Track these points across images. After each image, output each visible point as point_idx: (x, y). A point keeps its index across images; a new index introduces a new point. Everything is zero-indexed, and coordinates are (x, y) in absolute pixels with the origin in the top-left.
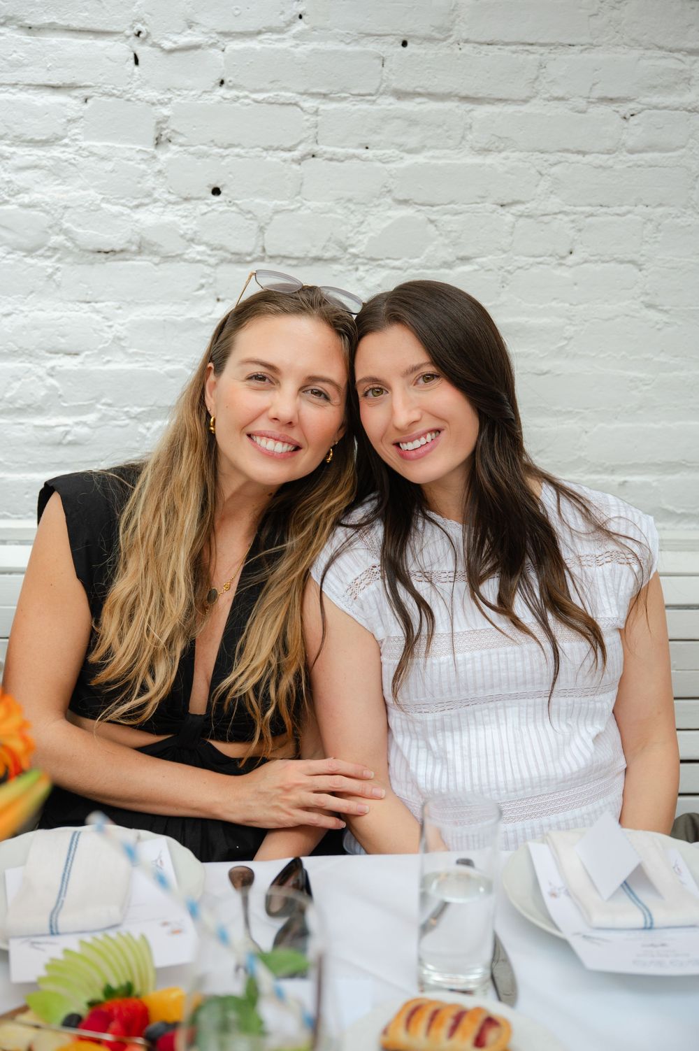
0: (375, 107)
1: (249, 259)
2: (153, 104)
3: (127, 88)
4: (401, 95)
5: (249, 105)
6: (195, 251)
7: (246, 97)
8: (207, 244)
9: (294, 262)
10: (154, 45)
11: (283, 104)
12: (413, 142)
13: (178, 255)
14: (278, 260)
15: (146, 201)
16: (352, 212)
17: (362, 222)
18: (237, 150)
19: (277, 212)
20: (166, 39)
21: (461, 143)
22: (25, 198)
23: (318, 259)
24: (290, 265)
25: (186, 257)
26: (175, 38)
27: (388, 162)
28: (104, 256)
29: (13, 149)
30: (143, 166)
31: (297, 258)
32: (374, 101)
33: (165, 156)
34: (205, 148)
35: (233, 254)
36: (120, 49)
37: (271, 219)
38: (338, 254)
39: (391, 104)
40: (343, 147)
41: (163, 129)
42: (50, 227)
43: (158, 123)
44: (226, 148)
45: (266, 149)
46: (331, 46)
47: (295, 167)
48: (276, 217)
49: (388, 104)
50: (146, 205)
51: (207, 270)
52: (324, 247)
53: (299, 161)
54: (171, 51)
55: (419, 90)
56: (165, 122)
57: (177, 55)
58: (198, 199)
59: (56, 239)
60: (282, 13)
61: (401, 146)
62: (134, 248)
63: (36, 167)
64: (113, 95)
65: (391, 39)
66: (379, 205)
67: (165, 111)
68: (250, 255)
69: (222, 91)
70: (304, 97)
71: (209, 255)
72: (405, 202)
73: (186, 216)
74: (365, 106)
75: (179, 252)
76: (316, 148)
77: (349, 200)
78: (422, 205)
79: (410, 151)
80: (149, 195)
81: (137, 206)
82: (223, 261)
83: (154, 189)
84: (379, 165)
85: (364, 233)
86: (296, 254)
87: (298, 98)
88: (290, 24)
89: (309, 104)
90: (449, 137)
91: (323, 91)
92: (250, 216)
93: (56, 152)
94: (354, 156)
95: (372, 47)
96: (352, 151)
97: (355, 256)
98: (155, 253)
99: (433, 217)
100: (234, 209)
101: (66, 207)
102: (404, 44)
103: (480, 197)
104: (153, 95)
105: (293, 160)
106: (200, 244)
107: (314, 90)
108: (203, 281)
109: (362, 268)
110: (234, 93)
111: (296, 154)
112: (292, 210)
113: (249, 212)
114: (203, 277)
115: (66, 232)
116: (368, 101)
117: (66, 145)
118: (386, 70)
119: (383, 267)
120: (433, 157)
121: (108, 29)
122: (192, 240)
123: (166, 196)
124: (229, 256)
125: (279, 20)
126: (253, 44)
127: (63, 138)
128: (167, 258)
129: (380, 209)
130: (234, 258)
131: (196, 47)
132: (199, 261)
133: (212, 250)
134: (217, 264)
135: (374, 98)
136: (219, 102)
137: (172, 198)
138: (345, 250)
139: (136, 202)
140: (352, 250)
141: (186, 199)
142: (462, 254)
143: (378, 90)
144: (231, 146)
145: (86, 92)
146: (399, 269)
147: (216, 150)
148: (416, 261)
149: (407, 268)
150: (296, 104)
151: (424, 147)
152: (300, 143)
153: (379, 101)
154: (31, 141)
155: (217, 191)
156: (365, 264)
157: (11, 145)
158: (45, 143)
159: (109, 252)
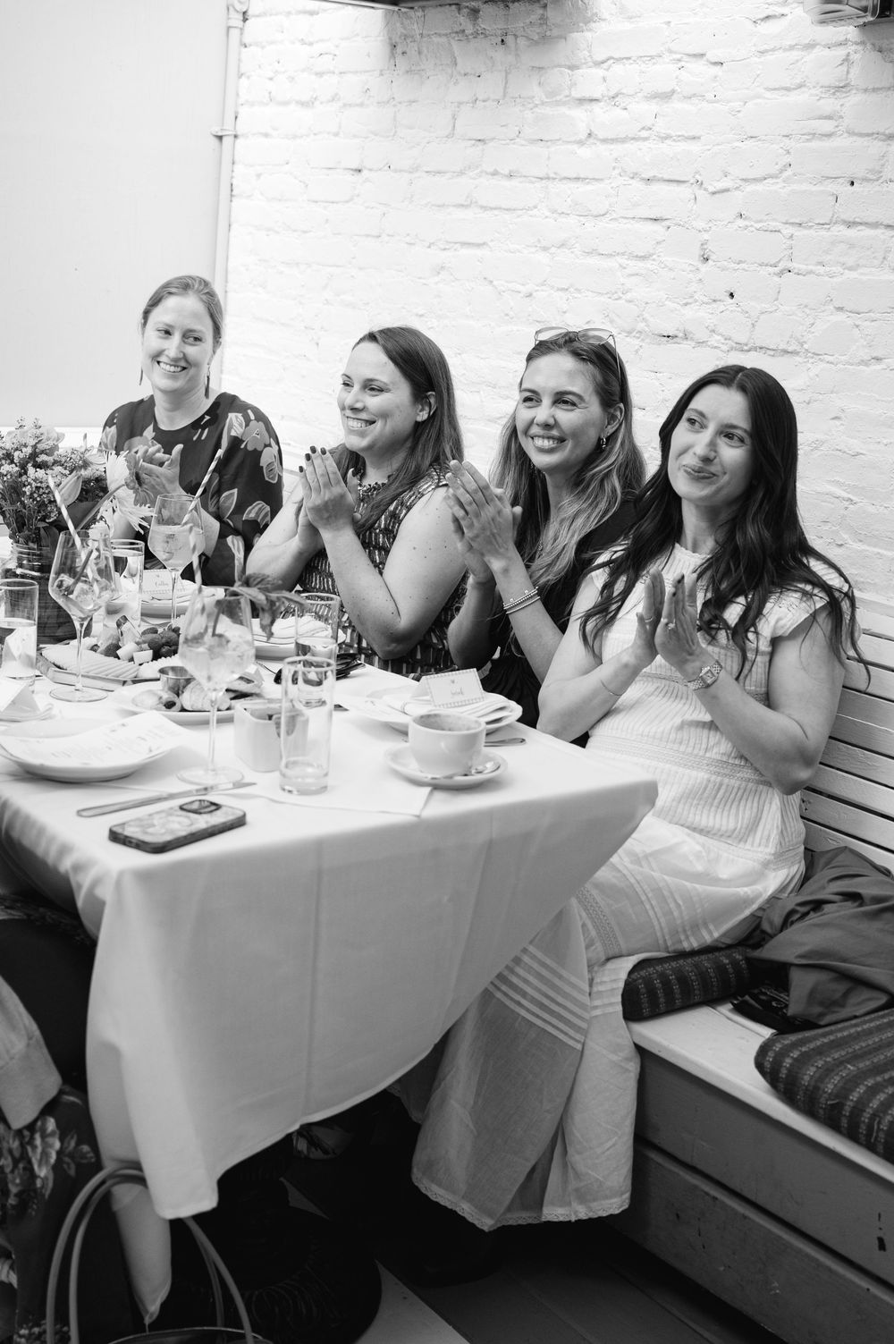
0: (829, 233)
1: (746, 348)
2: (700, 231)
3: (687, 220)
4: (850, 224)
5: (752, 232)
6: (715, 340)
7: (751, 226)
8: (723, 336)
9: (772, 353)
10: (706, 190)
11: (771, 231)
12: (851, 262)
13: (703, 342)
14: (763, 350)
15: (690, 301)
16: (808, 315)
17: (813, 324)
18: (743, 265)
19: (762, 313)
20: (711, 185)
21: (883, 262)
22: (629, 296)
23: (786, 352)
24: (770, 355)
25: (709, 343)
26: (716, 184)
27: (833, 277)
28: (666, 339)
29: (626, 262)
30: (691, 275)
31: (773, 350)
32: (829, 229)
33: (704, 268)
34: (725, 263)
35: (736, 343)
36: (684, 192)
37: (758, 318)
38: (798, 348)
39: (839, 231)
40: (807, 265)
41: (705, 249)
42: (639, 316)
43: (702, 245)
44: (738, 264)
45: (761, 265)
46: (804, 187)
47: (776, 279)
48: (762, 317)
50: (690, 304)
51: (721, 354)
52: (788, 342)
53: (780, 274)
54: (714, 193)
55: (857, 220)
56: (706, 244)
57: (717, 195)
58: (720, 301)
59: (641, 326)
60: (777, 164)
61: (843, 264)
62: (681, 335)
63: (637, 274)
64: (680, 225)
65: (840, 180)
66: (825, 311)
67: (706, 236)
68: (745, 344)
69: (741, 223)
70: (787, 226)
71: (723, 344)
72: (840, 309)
73: (712, 313)
74: (823, 233)
75: (705, 340)
76: (789, 265)
77: (806, 306)
78: (851, 312)
79: (850, 269)
80: (692, 297)
81: (686, 304)
82: (730, 348)
83: (695, 292)
84: (826, 278)
85: (813, 333)
86: (772, 347)
87: (780, 227)
88: (781, 171)
89: (788, 230)
90: (874, 258)
91: (797, 221)
92: (747, 315)
93: (649, 264)
94: (811, 272)
95: (831, 187)
96: (811, 267)
97: (807, 350)
98: (692, 339)
99: (857, 323)
100: (739, 309)
101: (647, 303)
102: (852, 183)
103: (890, 308)
104: (701, 224)
105: (774, 274)
106: (719, 334)
107: (791, 221)
109: (811, 361)
110: (747, 223)
111: (777, 270)
112: (771, 312)
113: (747, 312)
114: (717, 359)
115: (645, 321)
116: (826, 229)
117: (654, 260)
118: (837, 204)
119: (822, 361)
120: (862, 274)
121: (682, 179)
122: (713, 331)
123: (702, 298)
124: (735, 345)
125: (774, 170)
126: (759, 187)
127: (651, 255)
128: (698, 344)
129: (825, 314)
130: (738, 347)
131: (727, 190)
132: (716, 347)
133: (726, 339)
134: (728, 351)
135: (828, 226)
136: (737, 230)
137: (706, 300)
138: (802, 345)
139: (684, 301)
140: (806, 346)
141: (714, 301)
142: (874, 355)
143: (831, 220)
144: (740, 262)
145: (667, 223)
146: (832, 363)
147: (733, 265)
148: (843, 358)
149: (837, 364)
150: (779, 231)
151: (858, 265)
152: (780, 261)
153: (832, 229)
154: (637, 256)
155: (732, 295)
156: (812, 358)
157: (627, 259)
158: (643, 258)
159: (668, 337)
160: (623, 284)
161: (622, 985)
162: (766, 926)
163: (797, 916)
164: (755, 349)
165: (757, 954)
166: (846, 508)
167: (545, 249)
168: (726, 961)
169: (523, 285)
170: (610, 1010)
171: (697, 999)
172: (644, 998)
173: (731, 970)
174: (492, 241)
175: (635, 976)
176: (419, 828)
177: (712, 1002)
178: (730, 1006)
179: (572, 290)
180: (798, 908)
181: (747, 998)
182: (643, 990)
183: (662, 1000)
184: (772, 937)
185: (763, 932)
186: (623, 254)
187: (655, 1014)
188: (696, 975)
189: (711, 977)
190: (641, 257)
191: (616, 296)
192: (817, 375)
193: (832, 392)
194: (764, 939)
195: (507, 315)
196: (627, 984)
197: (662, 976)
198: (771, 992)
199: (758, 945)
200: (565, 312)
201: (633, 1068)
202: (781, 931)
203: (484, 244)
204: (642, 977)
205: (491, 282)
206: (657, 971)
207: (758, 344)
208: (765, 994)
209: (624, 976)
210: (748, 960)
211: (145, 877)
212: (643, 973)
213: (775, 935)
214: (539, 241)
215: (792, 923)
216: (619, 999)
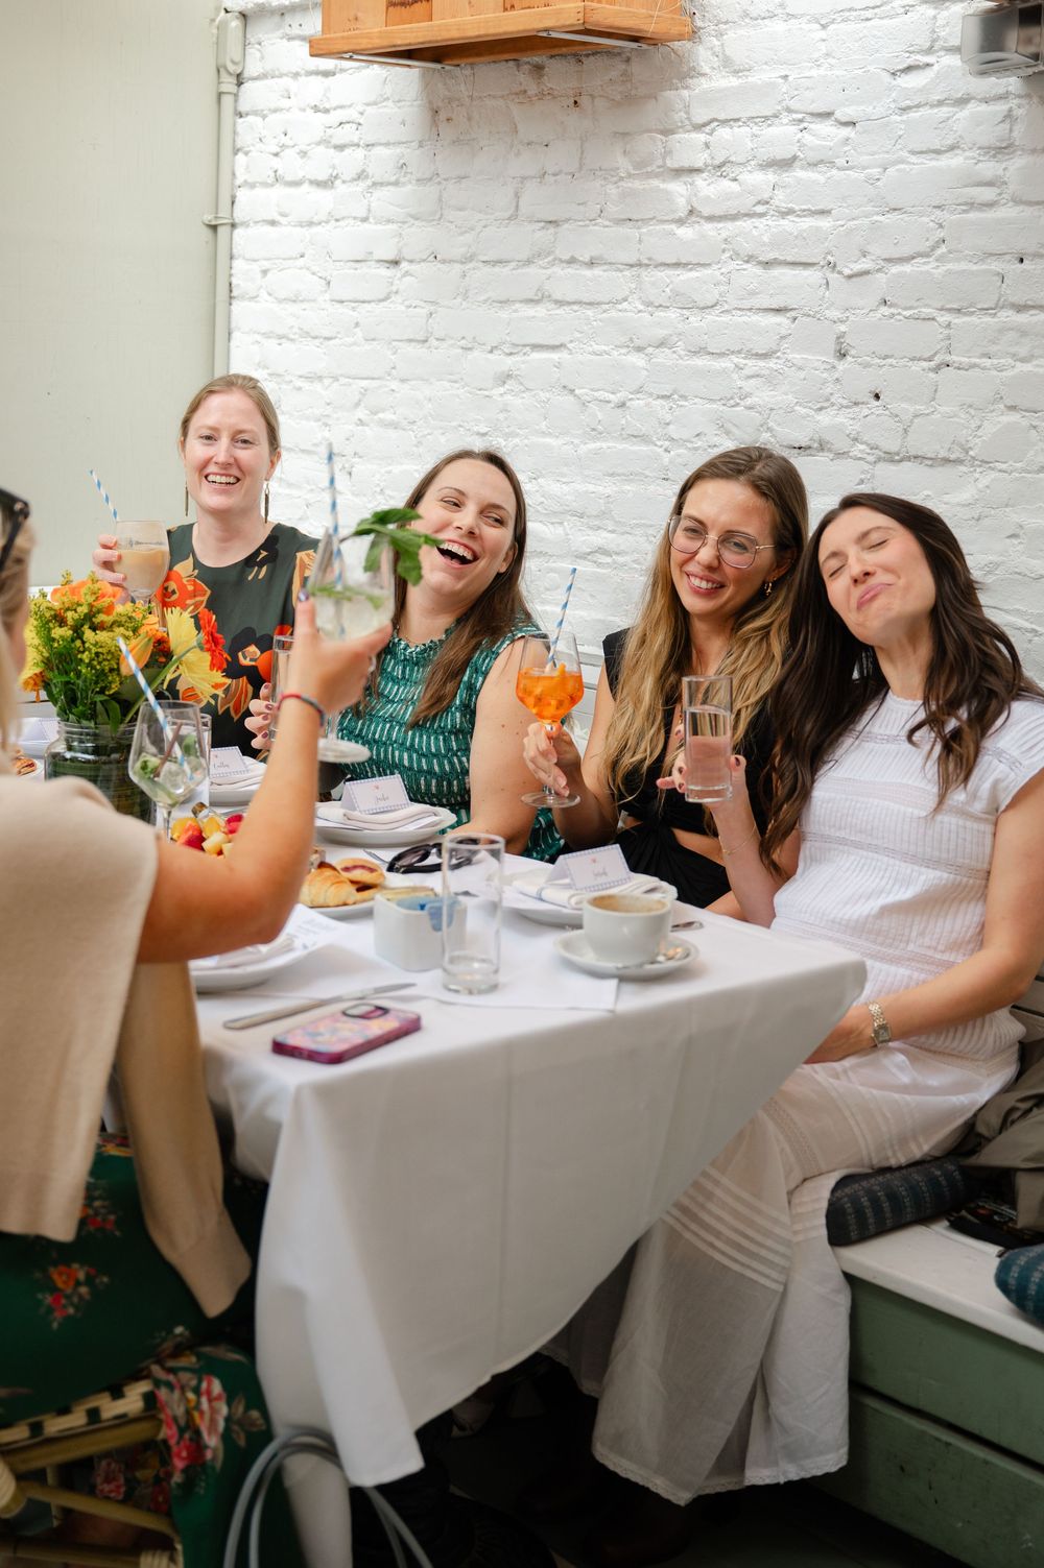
0: (996, 320)
1: (897, 458)
2: (835, 322)
3: (818, 309)
4: (1021, 308)
5: (900, 320)
6: (859, 449)
7: (899, 314)
8: (868, 445)
9: (930, 462)
10: (840, 273)
11: (924, 319)
12: (1023, 351)
13: (845, 453)
14: (919, 460)
15: (825, 404)
16: (973, 417)
17: (979, 427)
18: (889, 361)
19: (916, 416)
20: (847, 267)
22: (749, 401)
23: (947, 461)
24: (927, 465)
25: (851, 454)
26: (852, 266)
27: (1002, 371)
28: (797, 451)
29: (744, 362)
30: (825, 375)
31: (931, 459)
32: (995, 314)
33: (842, 366)
34: (868, 358)
35: (885, 453)
36: (813, 276)
37: (912, 422)
38: (962, 456)
40: (970, 357)
41: (842, 343)
42: (762, 426)
43: (838, 338)
44: (884, 359)
45: (912, 359)
46: (963, 266)
47: (932, 375)
48: (916, 421)
49: (1007, 316)
50: (825, 408)
51: (866, 467)
52: (950, 449)
53: (937, 369)
54: (850, 277)
55: (1029, 303)
56: (843, 337)
57: (854, 279)
58: (863, 403)
59: (765, 436)
60: (927, 240)
61: (1014, 355)
62: (816, 445)
63: (758, 376)
64: (809, 316)
65: (1007, 257)
66: (994, 410)
67: (843, 328)
68: (898, 454)
69: (885, 310)
70: (942, 312)
71: (869, 454)
72: (1013, 408)
73: (854, 419)
74: (987, 319)
75: (846, 450)
76: (948, 358)
77: (970, 406)
78: (1026, 411)
79: (1023, 360)
80: (828, 400)
81: (821, 409)
82: (879, 459)
83: (831, 394)
84: (995, 373)
85: (980, 437)
86: (929, 456)
87: (935, 313)
88: (933, 249)
89: (944, 318)
91: (955, 306)
92: (897, 419)
93: (772, 364)
94: (974, 366)
95: (995, 266)
96: (974, 360)
97: (973, 458)
98: (830, 450)
99: (1034, 423)
100: (887, 412)
101: (772, 409)
102: (1022, 260)
104: (835, 314)
105: (929, 369)
106: (863, 443)
107: (948, 306)
108: (863, 476)
109: (978, 470)
110: (893, 310)
111: (933, 364)
112: (928, 415)
113: (897, 416)
114: (862, 473)
115: (769, 429)
116: (991, 314)
117: (778, 358)
118: (1004, 285)
119: (993, 469)
120: (1037, 366)
121: (810, 261)
122: (856, 440)
123: (840, 400)
124: (883, 455)
125: (924, 246)
126: (907, 268)
127: (775, 352)
128: (841, 455)
129: (994, 414)
130: (887, 456)
131: (867, 273)
132: (860, 459)
133: (871, 449)
134: (875, 462)
135: (993, 311)
136: (880, 319)
137: (845, 402)
138: (967, 453)
139: (819, 406)
140: (971, 453)
141: (856, 404)
143: (997, 304)
144: (886, 357)
145: (793, 314)
146: (1004, 472)
147: (876, 361)
148: (1019, 465)
149: (1012, 472)
150: (933, 319)
151: (1033, 356)
152: (936, 354)
153: (999, 314)
154: (757, 354)
155: (877, 397)
156: (980, 466)
157: (745, 358)
158: (765, 356)
159: (800, 448)
160: (740, 388)
161: (824, 1205)
162: (981, 1129)
163: (1018, 1114)
164: (909, 459)
165: (973, 1161)
166: (1030, 641)
167: (639, 349)
168: (938, 1173)
169: (613, 393)
170: (814, 1234)
171: (909, 1217)
172: (852, 1219)
173: (944, 1183)
174: (571, 341)
175: (839, 1194)
176: (614, 1024)
177: (925, 1219)
178: (946, 1223)
179: (676, 396)
180: (1020, 1105)
181: (964, 1213)
182: (850, 1210)
183: (871, 1220)
184: (989, 1140)
185: (980, 1135)
186: (739, 352)
187: (864, 1236)
188: (906, 1190)
189: (923, 1192)
190: (762, 355)
191: (732, 402)
192: (987, 487)
193: (1007, 506)
194: (980, 1144)
195: (594, 430)
196: (831, 1203)
197: (870, 1193)
198: (991, 1206)
199: (973, 1152)
200: (668, 424)
201: (844, 1300)
202: (1000, 1132)
203: (561, 345)
204: (847, 1195)
205: (572, 391)
206: (863, 1188)
207: (913, 452)
208: (983, 1208)
209: (826, 1194)
210: (963, 1170)
211: (324, 1092)
212: (848, 1190)
213: (994, 1138)
214: (631, 340)
215: (1013, 1122)
216: (823, 1221)
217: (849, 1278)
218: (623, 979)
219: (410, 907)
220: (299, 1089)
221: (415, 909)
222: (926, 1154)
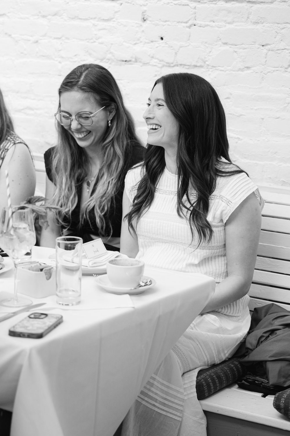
0: (216, 6)
1: (172, 65)
2: (141, 6)
5: (172, 5)
6: (154, 61)
7: (172, 3)
8: (158, 59)
11: (183, 5)
12: (229, 19)
13: (147, 63)
14: (182, 66)
15: (138, 42)
16: (207, 47)
17: (210, 52)
18: (168, 23)
19: (181, 47)
21: (247, 20)
22: (100, 40)
23: (195, 66)
24: (186, 68)
25: (151, 64)
27: (220, 28)
28: (124, 62)
29: (98, 23)
30: (137, 29)
31: (188, 65)
32: (216, 3)
33: (145, 25)
34: (158, 22)
35: (167, 63)
37: (179, 49)
38: (203, 64)
39: (222, 4)
40: (205, 22)
41: (144, 15)
42: (107, 51)
43: (143, 13)
44: (165, 22)
45: (178, 22)
47: (188, 29)
48: (181, 49)
50: (138, 43)
51: (158, 69)
52: (197, 61)
53: (190, 27)
56: (145, 12)
58: (155, 41)
59: (109, 56)
61: (225, 21)
62: (134, 60)
63: (104, 29)
64: (129, 3)
66: (217, 45)
67: (145, 8)
68: (172, 63)
70: (192, 2)
71: (159, 63)
72: (226, 44)
73: (151, 48)
76: (195, 22)
77: (206, 43)
78: (232, 45)
79: (229, 23)
80: (139, 40)
81: (135, 44)
82: (164, 66)
83: (140, 37)
84: (217, 28)
85: (211, 56)
86: (188, 64)
87: (189, 3)
89: (193, 5)
90: (242, 17)
92: (172, 48)
93: (111, 24)
94: (208, 25)
96: (207, 23)
97: (208, 65)
98: (140, 62)
99: (235, 50)
100: (167, 45)
101: (112, 44)
103: (253, 42)
104: (141, 2)
105: (187, 27)
106: (156, 59)
108: (156, 73)
109: (211, 70)
110: (168, 1)
111: (188, 24)
112: (186, 46)
113: (172, 47)
115: (111, 53)
116: (214, 3)
117: (114, 21)
119: (217, 70)
120: (236, 26)
122: (153, 57)
123: (145, 40)
124: (165, 64)
127: (113, 18)
128: (145, 64)
130: (168, 65)
132: (155, 66)
133: (160, 61)
134: (162, 67)
135: (215, 2)
136: (163, 5)
137: (147, 41)
138: (205, 63)
139: (135, 42)
140: (207, 63)
141: (152, 42)
142: (246, 66)
144: (166, 21)
145: (121, 2)
146: (223, 71)
147: (162, 23)
148: (229, 68)
149: (226, 71)
150: (188, 5)
151: (234, 21)
152: (189, 20)
153: (218, 3)
154: (103, 20)
155: (162, 39)
156: (211, 68)
157: (98, 21)
158: (107, 20)
159: (126, 61)
160: (96, 35)
161: (195, 383)
162: (248, 345)
163: (264, 338)
164: (177, 65)
165: (246, 359)
166: (237, 142)
167: (44, 17)
168: (233, 366)
169: (31, 36)
170: (192, 396)
171: (224, 385)
172: (205, 388)
173: (235, 369)
174: (9, 13)
175: (199, 378)
177: (229, 386)
178: (237, 386)
179: (63, 38)
180: (264, 335)
181: (243, 381)
182: (205, 384)
183: (212, 388)
184: (252, 350)
185: (248, 348)
186: (95, 18)
187: (210, 394)
188: (223, 374)
189: (229, 374)
190: (106, 20)
191: (92, 41)
192: (215, 77)
193: (224, 85)
194: (247, 352)
195: (22, 53)
196: (197, 383)
197: (211, 376)
198: (253, 378)
199: (244, 356)
200: (60, 50)
201: (204, 422)
202: (257, 347)
203: (4, 14)
204: (202, 378)
205: (10, 35)
206: (208, 375)
207: (180, 63)
208: (250, 379)
209: (195, 379)
210: (240, 363)
212: (202, 376)
213: (254, 349)
214: (40, 12)
215: (262, 342)
216: (195, 390)
217: (206, 413)
218: (131, 294)
219: (36, 271)
220: (31, 350)
221: (39, 271)
222: (227, 358)
